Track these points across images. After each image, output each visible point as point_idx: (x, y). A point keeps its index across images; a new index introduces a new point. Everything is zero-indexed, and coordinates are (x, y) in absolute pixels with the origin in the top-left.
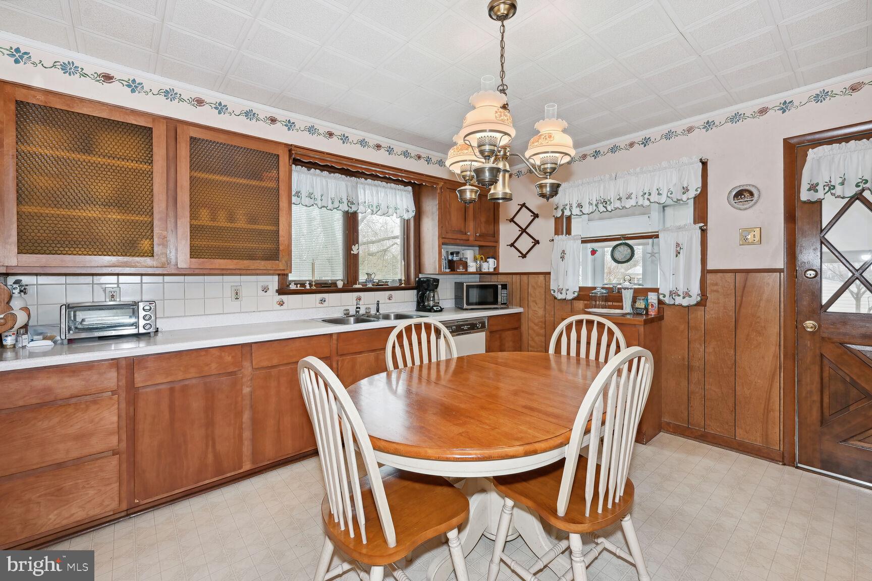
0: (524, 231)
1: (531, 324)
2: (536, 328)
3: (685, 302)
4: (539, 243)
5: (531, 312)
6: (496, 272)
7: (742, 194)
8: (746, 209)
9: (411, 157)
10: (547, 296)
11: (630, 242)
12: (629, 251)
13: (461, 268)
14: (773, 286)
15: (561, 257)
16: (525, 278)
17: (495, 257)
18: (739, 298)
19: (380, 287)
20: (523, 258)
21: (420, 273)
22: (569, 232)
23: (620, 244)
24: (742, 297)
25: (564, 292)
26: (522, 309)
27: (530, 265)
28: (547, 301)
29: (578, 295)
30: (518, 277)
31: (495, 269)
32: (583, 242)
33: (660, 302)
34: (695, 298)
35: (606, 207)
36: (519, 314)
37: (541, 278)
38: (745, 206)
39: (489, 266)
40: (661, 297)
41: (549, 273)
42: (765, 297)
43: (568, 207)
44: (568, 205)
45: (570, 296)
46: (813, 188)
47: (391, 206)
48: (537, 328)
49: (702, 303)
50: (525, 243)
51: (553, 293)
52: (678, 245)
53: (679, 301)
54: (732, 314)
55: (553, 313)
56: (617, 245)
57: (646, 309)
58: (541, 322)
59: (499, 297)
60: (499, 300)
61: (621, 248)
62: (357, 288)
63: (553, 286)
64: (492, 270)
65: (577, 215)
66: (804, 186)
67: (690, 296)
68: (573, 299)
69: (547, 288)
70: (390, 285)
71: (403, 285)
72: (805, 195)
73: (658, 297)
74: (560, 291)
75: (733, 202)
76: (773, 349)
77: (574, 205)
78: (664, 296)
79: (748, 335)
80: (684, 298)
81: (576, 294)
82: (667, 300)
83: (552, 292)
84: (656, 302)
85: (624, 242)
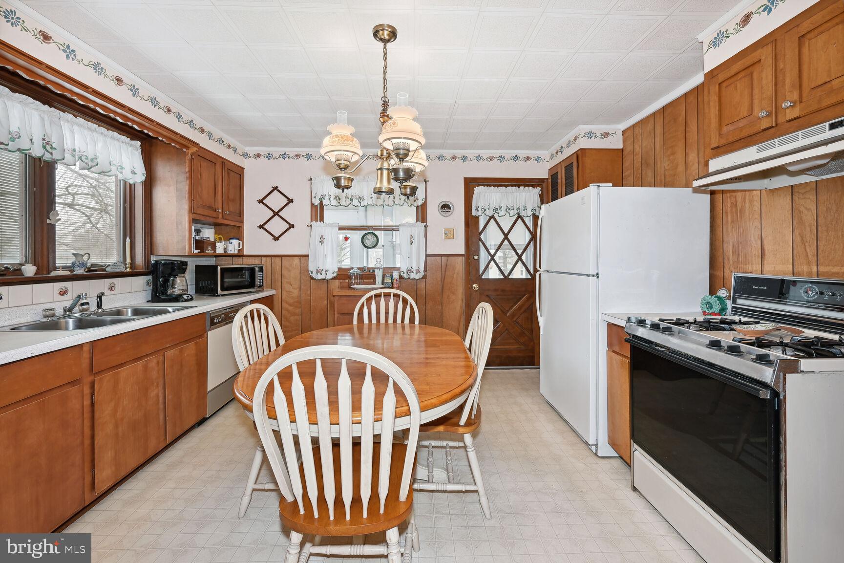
0: (276, 214)
1: (285, 305)
2: (290, 308)
3: (417, 277)
4: (293, 227)
5: (284, 294)
6: (240, 255)
7: (445, 207)
8: (447, 216)
9: (160, 108)
10: (303, 277)
11: (376, 232)
12: (375, 239)
13: (210, 248)
14: (459, 265)
15: (320, 242)
16: (278, 260)
17: (240, 238)
18: (443, 273)
19: (95, 273)
20: (275, 241)
21: (152, 254)
22: (322, 220)
23: (369, 233)
24: (445, 272)
25: (323, 272)
26: (275, 291)
27: (283, 247)
28: (302, 281)
29: (338, 275)
30: (269, 259)
31: (239, 250)
32: (340, 229)
33: (401, 277)
34: (422, 274)
35: (360, 202)
36: (272, 296)
37: (296, 260)
38: (448, 215)
39: (233, 247)
40: (402, 274)
41: (307, 256)
42: (456, 271)
43: (327, 197)
44: (327, 196)
45: (330, 276)
46: (477, 209)
47: (115, 162)
48: (292, 308)
49: (424, 277)
50: (277, 226)
51: (311, 274)
52: (412, 237)
53: (413, 276)
54: (440, 283)
55: (309, 292)
56: (366, 234)
57: (392, 283)
58: (297, 302)
59: (257, 280)
60: (257, 283)
61: (369, 237)
62: (61, 276)
63: (312, 267)
64: (236, 252)
65: (334, 205)
66: (474, 208)
67: (420, 273)
68: (332, 279)
69: (304, 271)
70: (109, 270)
71: (128, 270)
72: (474, 213)
73: (400, 274)
74: (318, 272)
75: (440, 211)
76: (460, 302)
77: (332, 197)
78: (404, 273)
79: (448, 296)
80: (416, 274)
81: (335, 274)
82: (405, 276)
83: (310, 272)
84: (398, 277)
85: (371, 231)
